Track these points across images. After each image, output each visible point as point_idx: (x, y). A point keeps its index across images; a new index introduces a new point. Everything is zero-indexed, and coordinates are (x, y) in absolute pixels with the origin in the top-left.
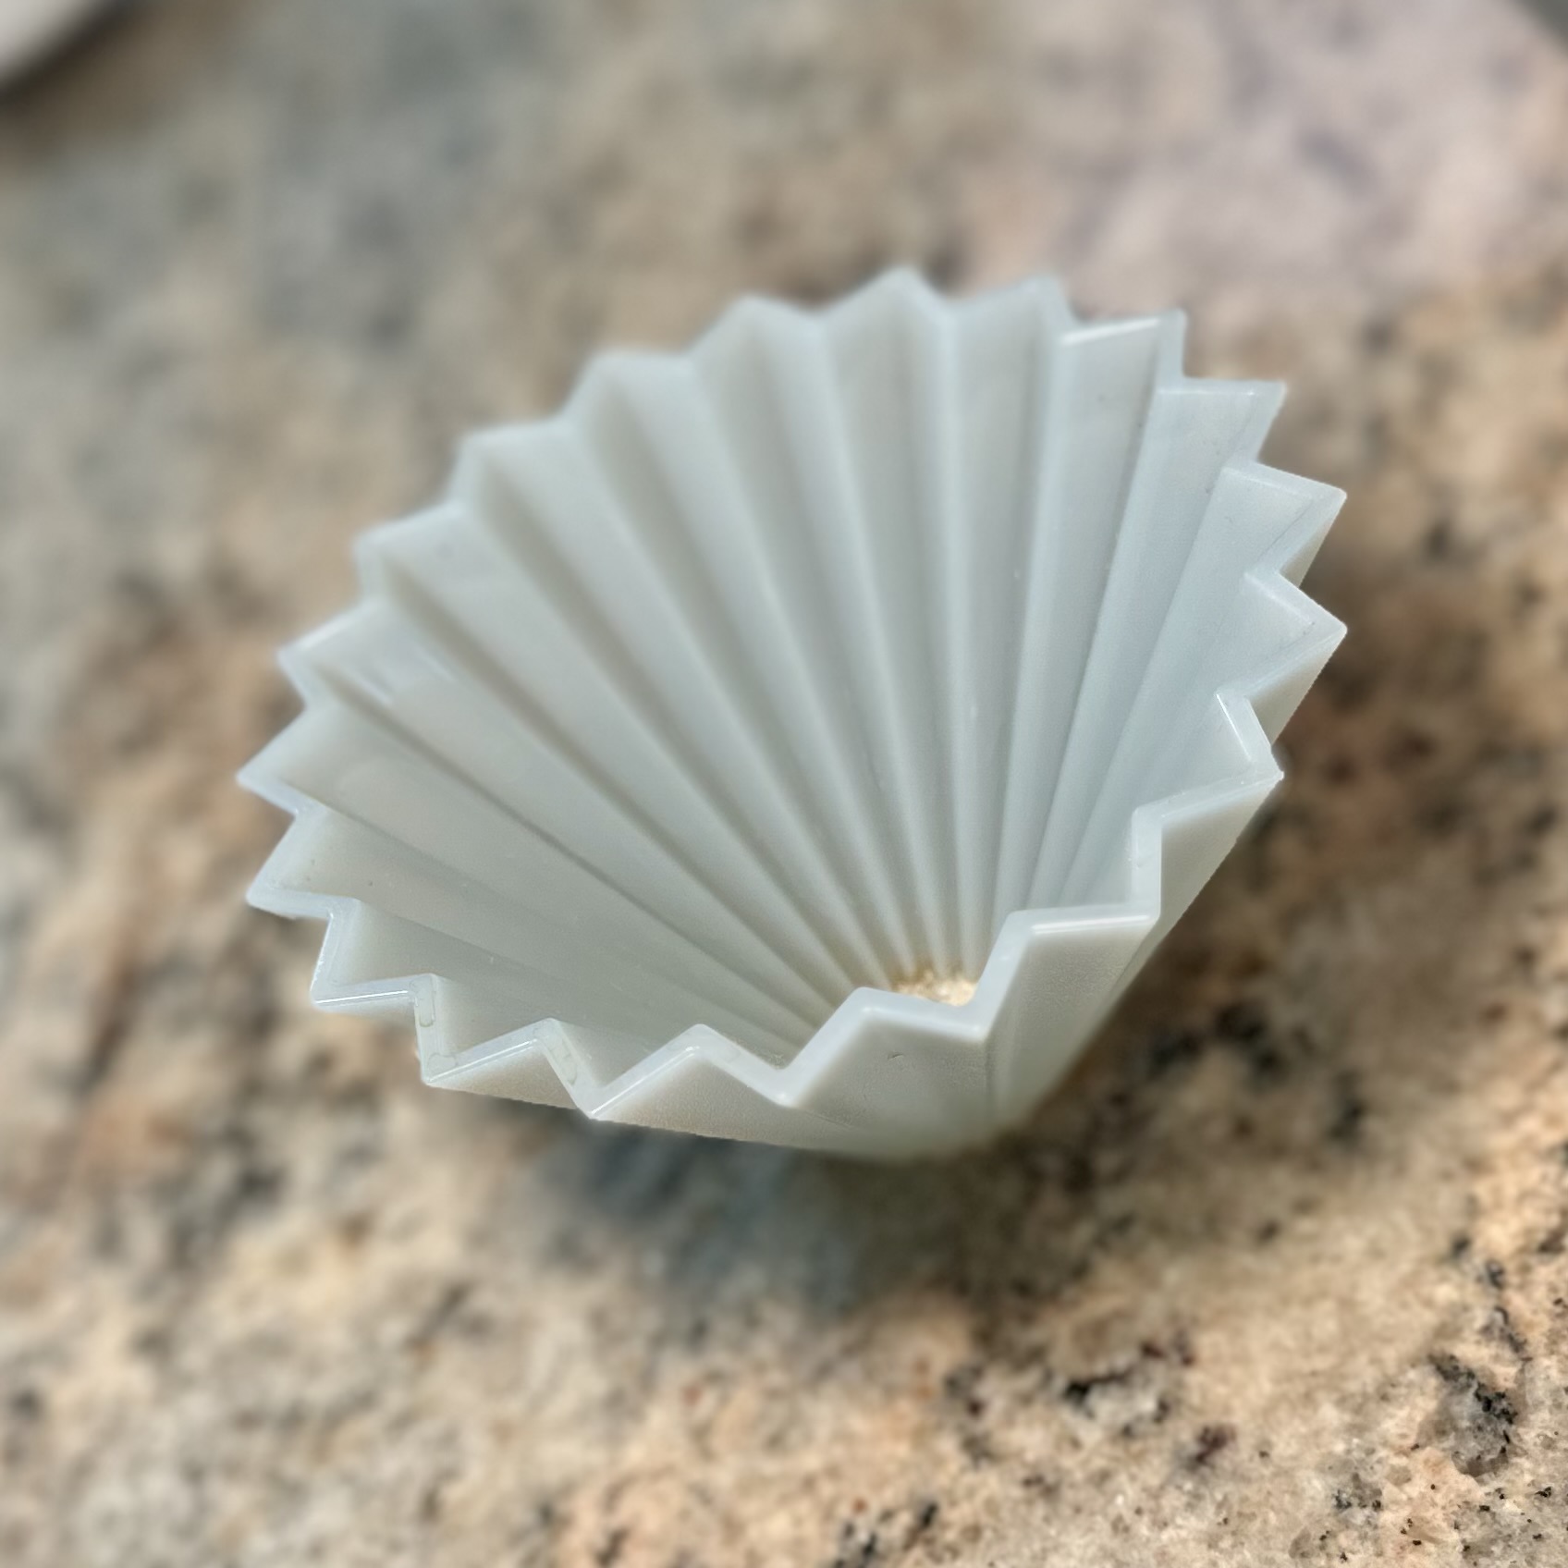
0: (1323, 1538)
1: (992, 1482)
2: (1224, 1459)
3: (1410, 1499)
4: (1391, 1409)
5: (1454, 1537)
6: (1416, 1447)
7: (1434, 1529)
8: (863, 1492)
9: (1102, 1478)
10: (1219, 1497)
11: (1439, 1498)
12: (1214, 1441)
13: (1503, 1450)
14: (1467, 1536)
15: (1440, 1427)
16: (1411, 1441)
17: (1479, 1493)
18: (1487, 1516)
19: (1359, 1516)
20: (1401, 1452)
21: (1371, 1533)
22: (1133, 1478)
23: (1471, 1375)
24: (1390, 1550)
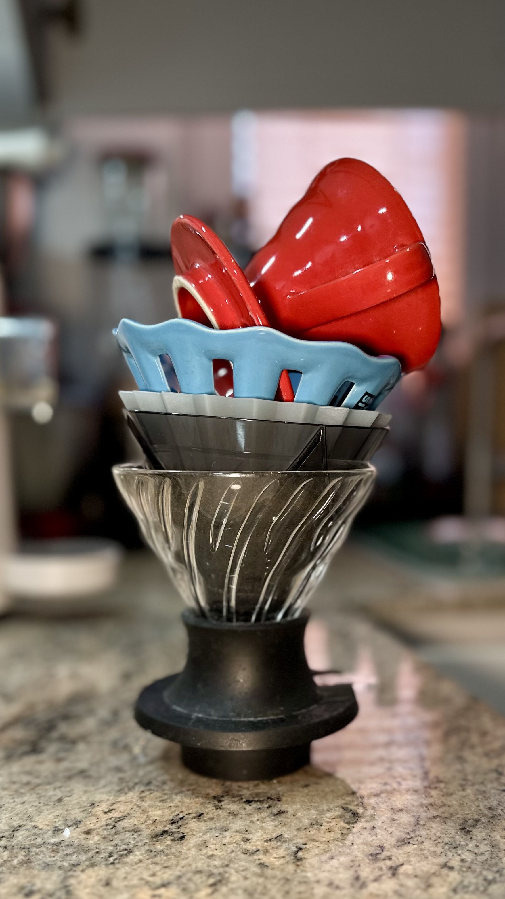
0: (305, 828)
1: (220, 812)
2: (283, 815)
3: (330, 826)
4: (329, 812)
5: (340, 832)
6: (334, 818)
7: (335, 830)
8: (184, 809)
9: (249, 815)
10: (280, 820)
11: (337, 826)
12: (280, 813)
13: (356, 821)
14: (343, 832)
15: (340, 817)
16: (333, 817)
17: (348, 827)
18: (349, 830)
19: (316, 827)
20: (330, 819)
21: (319, 830)
22: (258, 815)
23: (351, 810)
24: (322, 832)
